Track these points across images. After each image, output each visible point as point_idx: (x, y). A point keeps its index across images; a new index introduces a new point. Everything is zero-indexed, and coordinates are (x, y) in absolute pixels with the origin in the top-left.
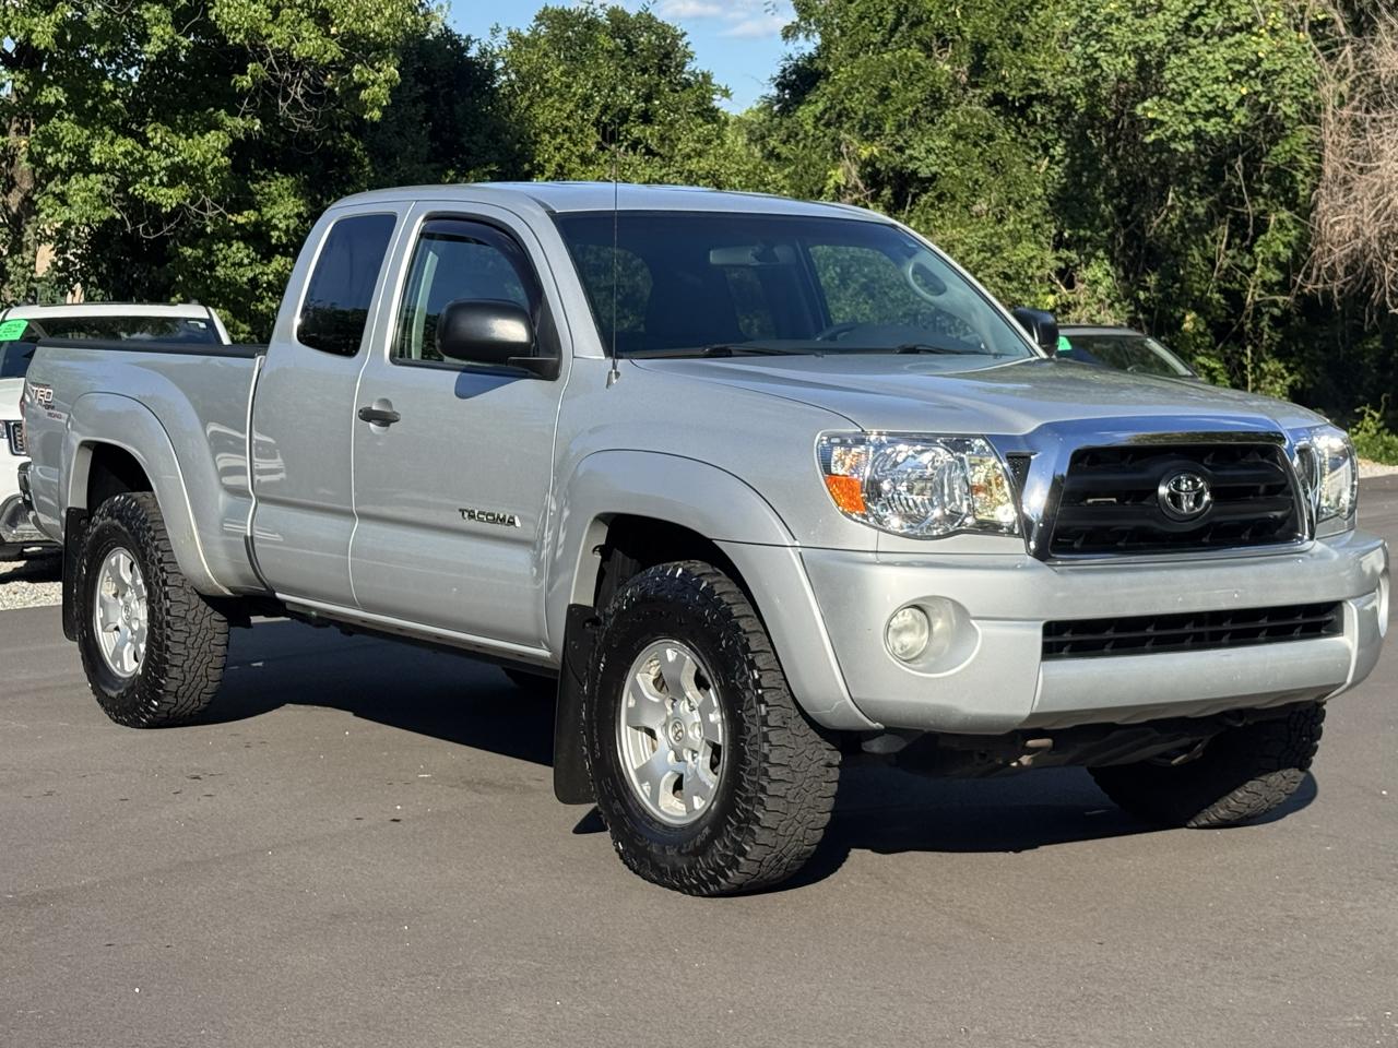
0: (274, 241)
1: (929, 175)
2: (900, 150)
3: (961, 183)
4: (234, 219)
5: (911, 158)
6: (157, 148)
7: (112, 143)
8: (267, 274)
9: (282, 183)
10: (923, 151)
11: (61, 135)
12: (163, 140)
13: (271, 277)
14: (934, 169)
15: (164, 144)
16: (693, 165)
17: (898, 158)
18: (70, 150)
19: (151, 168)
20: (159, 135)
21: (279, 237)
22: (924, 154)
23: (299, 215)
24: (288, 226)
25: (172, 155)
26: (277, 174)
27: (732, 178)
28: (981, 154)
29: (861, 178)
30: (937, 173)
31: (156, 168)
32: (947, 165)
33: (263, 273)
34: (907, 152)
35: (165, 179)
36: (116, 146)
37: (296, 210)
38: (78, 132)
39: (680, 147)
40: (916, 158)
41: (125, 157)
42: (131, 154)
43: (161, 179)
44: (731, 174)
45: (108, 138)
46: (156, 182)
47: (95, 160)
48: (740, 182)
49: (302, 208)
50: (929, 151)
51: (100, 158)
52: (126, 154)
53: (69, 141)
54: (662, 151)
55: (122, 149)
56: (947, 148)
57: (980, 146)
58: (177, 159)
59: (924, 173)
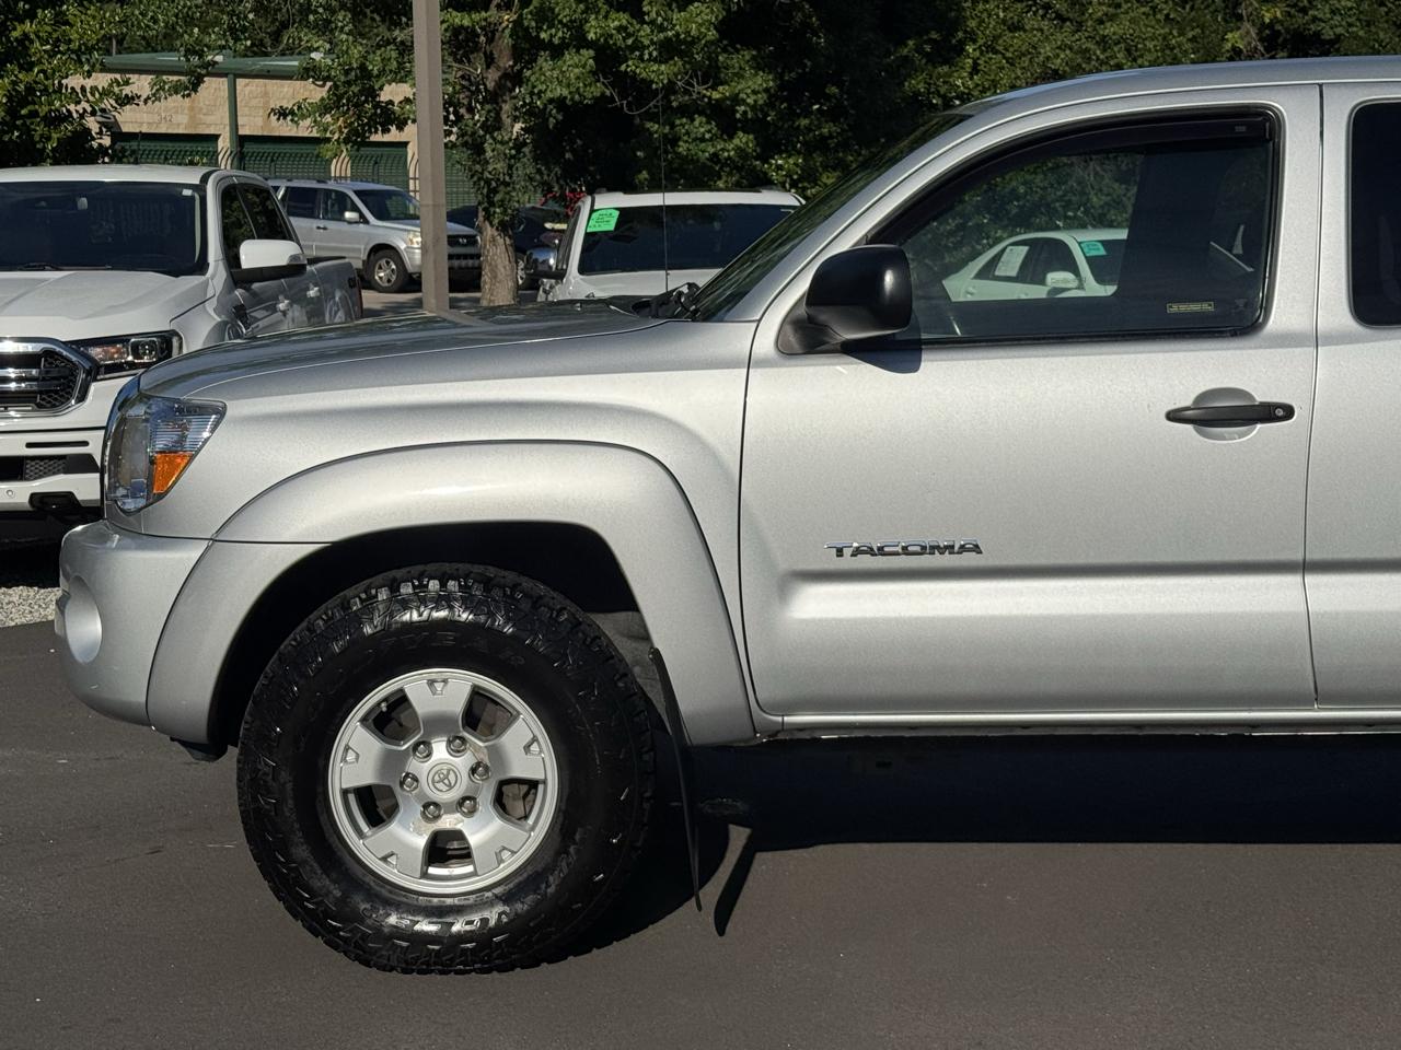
0: (738, 116)
1: (1333, 37)
2: (1304, 11)
3: (1365, 44)
4: (708, 94)
5: (1315, 19)
6: (652, 22)
7: (606, 17)
8: (728, 151)
9: (743, 56)
10: (1327, 10)
11: (557, 10)
12: (658, 14)
13: (732, 153)
14: (1339, 30)
15: (660, 19)
16: (1110, 29)
17: (1300, 20)
18: (565, 25)
19: (642, 43)
20: (655, 9)
21: (745, 112)
22: (1328, 16)
23: (767, 90)
24: (755, 101)
25: (665, 30)
26: (738, 46)
27: (1147, 43)
28: (1387, 14)
29: (1259, 40)
30: (1340, 35)
31: (647, 42)
32: (1350, 25)
33: (723, 150)
34: (1311, 13)
35: (655, 54)
36: (610, 21)
37: (765, 85)
38: (574, 6)
39: (1090, 11)
40: (1321, 20)
41: (619, 32)
42: (625, 28)
43: (650, 54)
44: (1146, 39)
45: (603, 12)
46: (646, 57)
47: (591, 36)
48: (1155, 46)
49: (771, 84)
50: (1333, 12)
51: (596, 33)
52: (620, 29)
53: (565, 16)
54: (1071, 15)
55: (616, 23)
56: (1351, 9)
57: (1386, 6)
58: (670, 34)
59: (1328, 34)
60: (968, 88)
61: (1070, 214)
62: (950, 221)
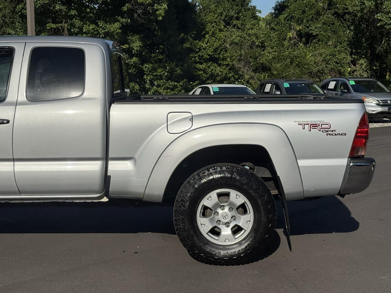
0: (133, 53)
1: (316, 34)
2: (308, 27)
3: (325, 37)
4: (122, 47)
5: (311, 30)
6: (101, 27)
7: (89, 26)
8: (131, 62)
9: (136, 37)
10: (314, 27)
11: (75, 24)
12: (102, 25)
13: (132, 63)
14: (317, 33)
15: (103, 26)
16: (250, 32)
17: (307, 30)
18: (78, 28)
19: (100, 33)
20: (101, 24)
21: (135, 52)
22: (314, 29)
23: (140, 46)
24: (137, 49)
25: (105, 29)
26: (135, 34)
27: (261, 35)
28: (330, 28)
29: (296, 35)
31: (101, 33)
32: (321, 31)
33: (130, 62)
34: (310, 28)
35: (103, 36)
36: (90, 27)
37: (139, 45)
38: (80, 23)
39: (246, 27)
40: (312, 30)
41: (92, 30)
42: (94, 29)
43: (102, 36)
44: (260, 34)
45: (88, 24)
46: (101, 37)
47: (84, 31)
48: (263, 36)
49: (141, 44)
50: (316, 28)
51: (86, 30)
52: (93, 29)
53: (77, 25)
54: (241, 28)
55: (92, 27)
56: (321, 27)
57: (330, 26)
58: (106, 30)
59: (314, 34)
60: (206, 47)
61: (240, 81)
62: (196, 82)
